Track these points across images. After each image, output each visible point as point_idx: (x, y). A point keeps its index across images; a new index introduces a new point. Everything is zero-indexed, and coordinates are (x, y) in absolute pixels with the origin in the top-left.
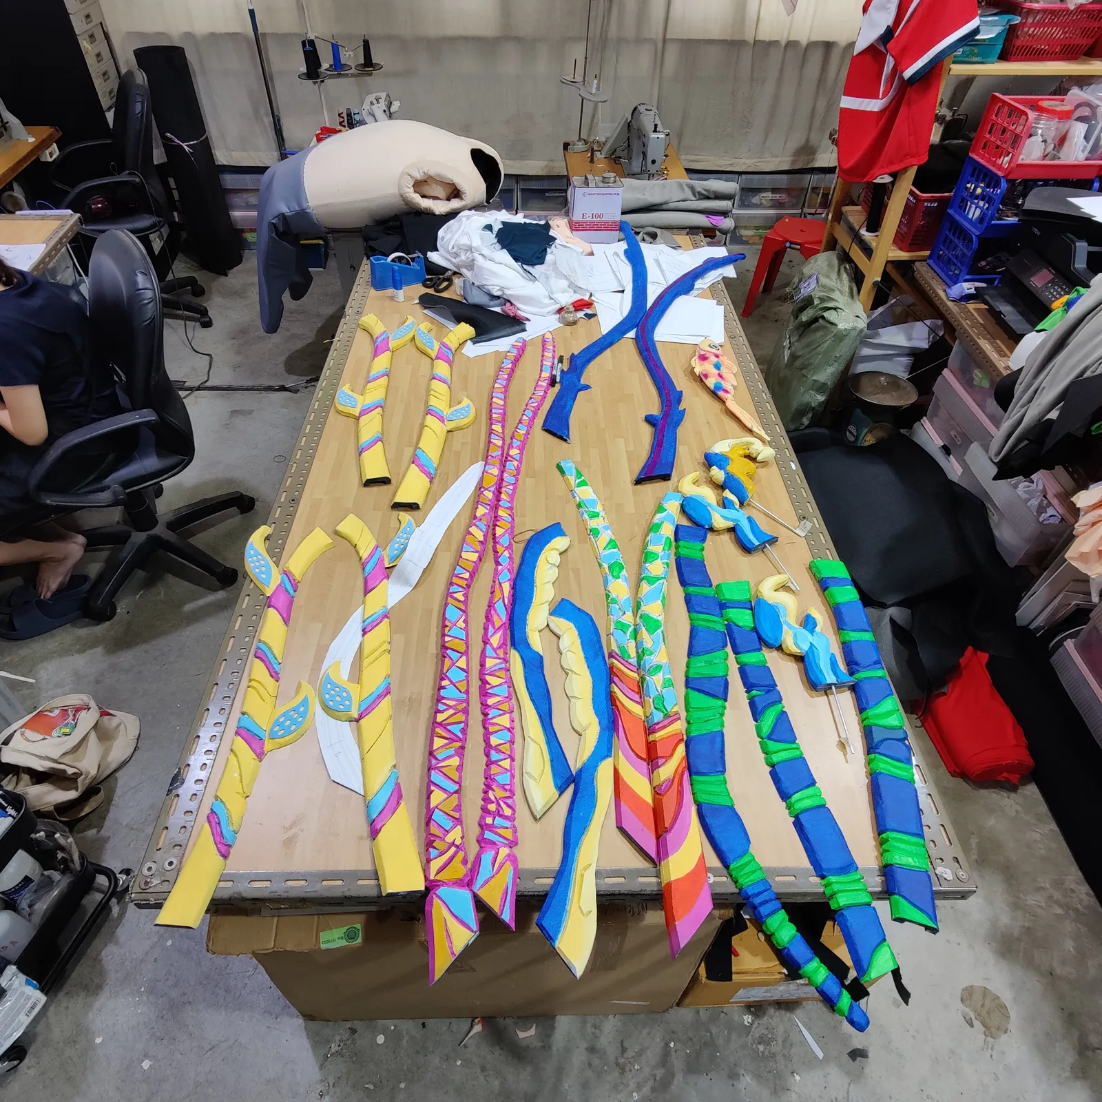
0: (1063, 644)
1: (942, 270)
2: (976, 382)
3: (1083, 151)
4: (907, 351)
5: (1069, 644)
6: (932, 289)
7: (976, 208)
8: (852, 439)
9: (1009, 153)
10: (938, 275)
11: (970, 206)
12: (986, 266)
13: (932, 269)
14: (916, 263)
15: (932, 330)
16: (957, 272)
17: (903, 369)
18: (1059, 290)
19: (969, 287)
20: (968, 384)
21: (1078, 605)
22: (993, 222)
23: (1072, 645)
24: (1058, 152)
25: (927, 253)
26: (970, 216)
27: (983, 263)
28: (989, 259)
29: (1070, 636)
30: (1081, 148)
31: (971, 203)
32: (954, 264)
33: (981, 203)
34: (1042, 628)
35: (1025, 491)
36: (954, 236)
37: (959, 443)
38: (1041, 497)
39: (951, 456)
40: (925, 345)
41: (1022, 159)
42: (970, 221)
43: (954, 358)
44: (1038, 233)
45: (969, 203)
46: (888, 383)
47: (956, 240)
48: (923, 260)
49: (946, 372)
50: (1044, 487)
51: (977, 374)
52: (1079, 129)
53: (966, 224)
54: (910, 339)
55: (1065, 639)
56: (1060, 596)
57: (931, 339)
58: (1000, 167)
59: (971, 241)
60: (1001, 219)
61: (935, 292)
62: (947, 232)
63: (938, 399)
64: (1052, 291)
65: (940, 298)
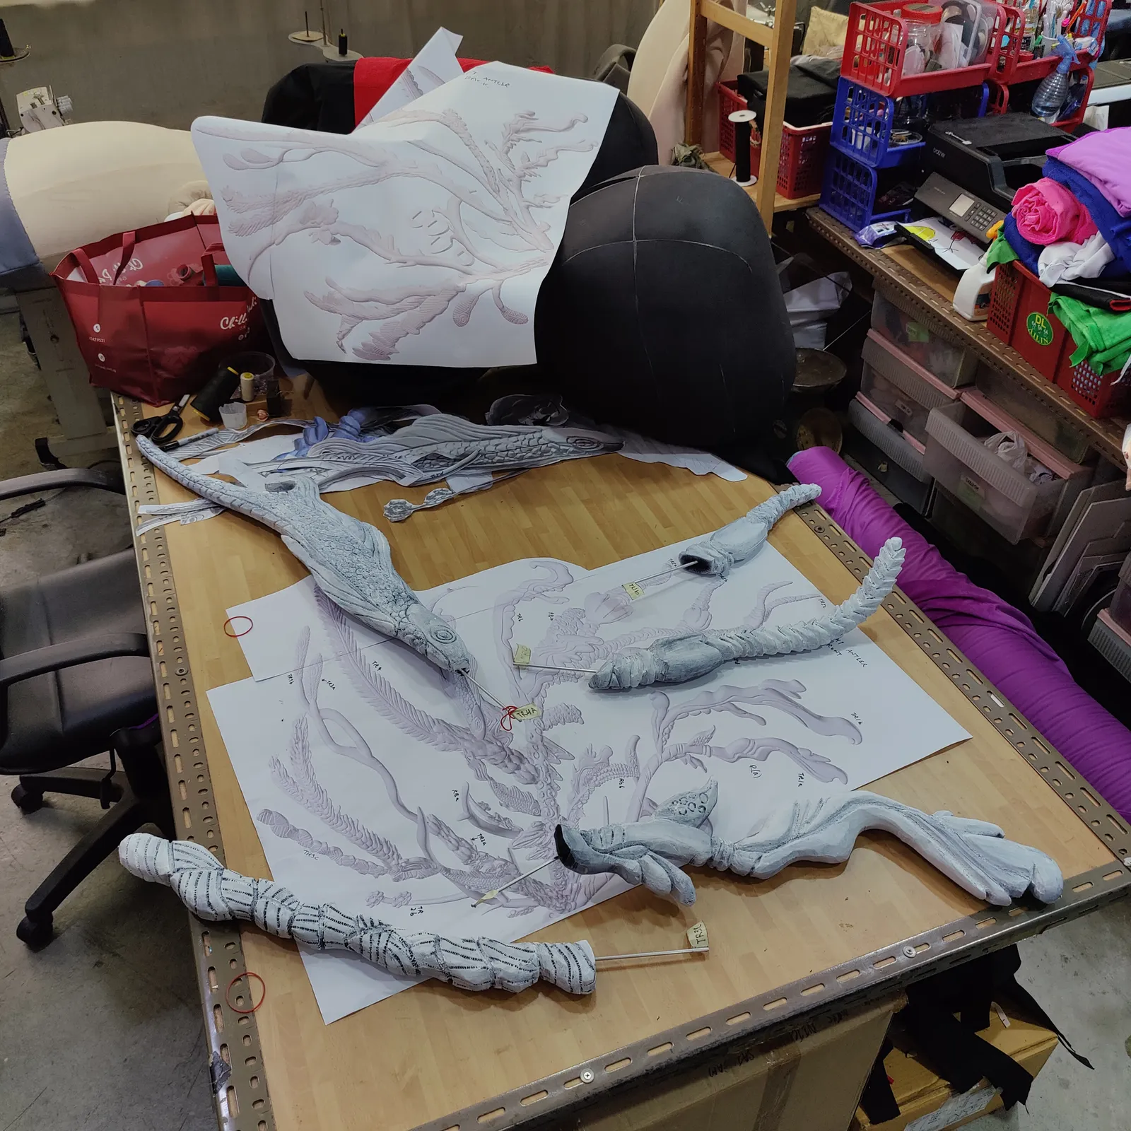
0: (1097, 618)
1: (841, 214)
2: (912, 337)
3: (965, 55)
4: (817, 317)
5: (1104, 615)
6: (836, 237)
7: (864, 136)
8: (781, 435)
9: (888, 69)
10: (838, 221)
11: (856, 135)
12: (888, 200)
13: (828, 214)
14: (808, 211)
15: (839, 285)
16: (859, 213)
17: (817, 340)
18: (985, 216)
19: (879, 228)
20: (902, 341)
21: (1100, 568)
22: (889, 150)
23: (1108, 616)
24: (937, 59)
25: (817, 196)
26: (859, 146)
27: (885, 198)
28: (889, 192)
29: (1102, 606)
30: (962, 53)
31: (857, 131)
32: (853, 205)
33: (869, 130)
34: (1068, 606)
35: (1006, 453)
36: (844, 171)
37: (909, 414)
38: (1025, 457)
39: (904, 432)
40: (836, 305)
41: (904, 74)
42: (861, 152)
43: (876, 314)
44: (943, 155)
45: (854, 132)
46: (806, 359)
47: (850, 177)
48: (815, 205)
49: (871, 333)
50: (1026, 444)
51: (911, 329)
52: (955, 32)
53: (856, 156)
54: (816, 302)
55: (1097, 610)
56: (1079, 564)
57: (840, 297)
58: (881, 86)
59: (868, 174)
60: (896, 145)
61: (840, 241)
62: (836, 169)
63: (870, 367)
64: (977, 218)
65: (849, 248)
